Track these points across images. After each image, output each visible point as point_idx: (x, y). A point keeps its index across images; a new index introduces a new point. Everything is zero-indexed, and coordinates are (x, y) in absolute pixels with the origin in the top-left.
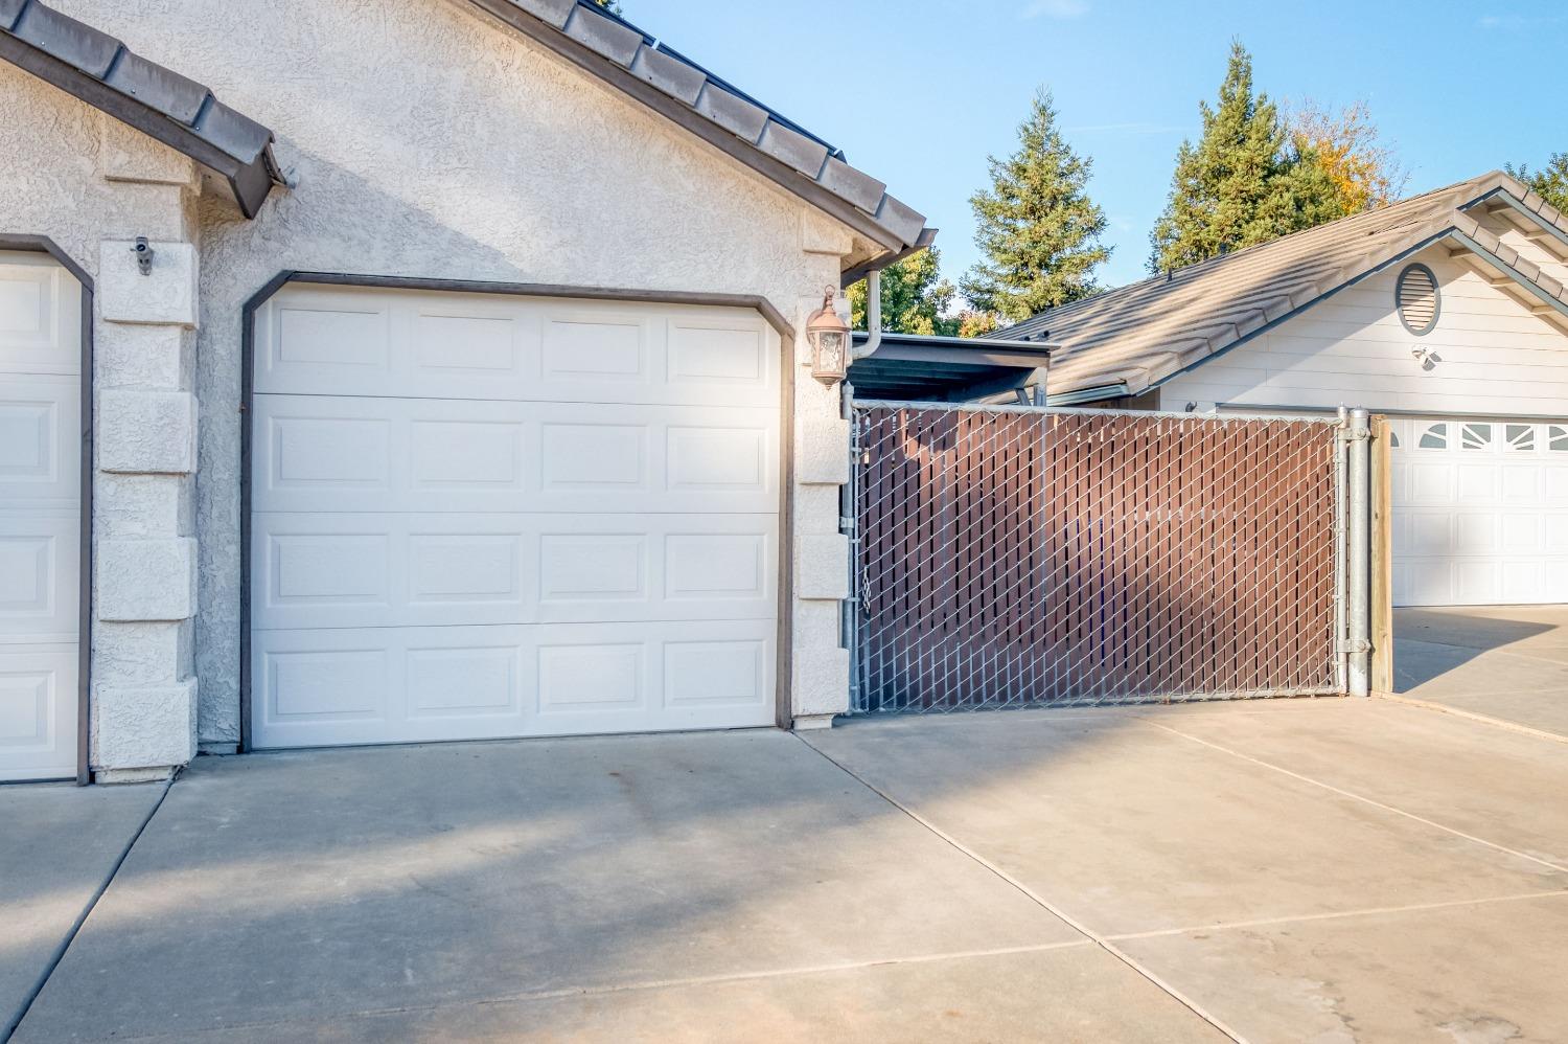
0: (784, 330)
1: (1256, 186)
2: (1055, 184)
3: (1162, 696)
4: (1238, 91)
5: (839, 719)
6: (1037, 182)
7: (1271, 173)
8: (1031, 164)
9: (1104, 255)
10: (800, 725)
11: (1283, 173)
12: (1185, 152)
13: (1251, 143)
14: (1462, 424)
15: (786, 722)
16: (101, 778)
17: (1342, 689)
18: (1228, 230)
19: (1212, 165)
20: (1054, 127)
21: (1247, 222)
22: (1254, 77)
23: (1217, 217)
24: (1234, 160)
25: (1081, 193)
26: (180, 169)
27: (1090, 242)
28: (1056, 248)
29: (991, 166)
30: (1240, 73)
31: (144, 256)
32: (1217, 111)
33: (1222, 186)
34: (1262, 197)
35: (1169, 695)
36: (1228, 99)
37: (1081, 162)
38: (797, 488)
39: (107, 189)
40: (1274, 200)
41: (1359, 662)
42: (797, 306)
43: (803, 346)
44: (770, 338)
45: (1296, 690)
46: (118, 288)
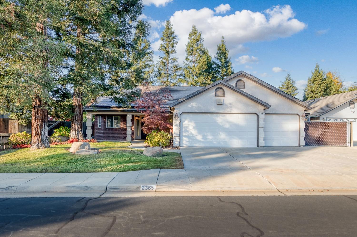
0: (299, 116)
1: (321, 82)
2: (290, 84)
4: (317, 69)
5: (304, 146)
6: (288, 84)
7: (323, 80)
8: (287, 82)
9: (297, 93)
10: (301, 146)
11: (325, 80)
12: (309, 79)
13: (320, 76)
16: (259, 147)
17: (348, 146)
18: (316, 89)
19: (313, 80)
20: (290, 77)
21: (319, 88)
22: (320, 67)
23: (314, 87)
24: (317, 79)
25: (294, 85)
26: (264, 108)
27: (296, 92)
28: (291, 93)
29: (281, 82)
30: (318, 66)
31: (262, 114)
32: (314, 72)
33: (315, 83)
34: (321, 84)
35: (331, 146)
36: (316, 70)
37: (294, 81)
38: (301, 128)
39: (260, 109)
40: (323, 84)
41: (349, 143)
42: (301, 114)
43: (301, 117)
44: (298, 117)
45: (343, 146)
46: (261, 116)
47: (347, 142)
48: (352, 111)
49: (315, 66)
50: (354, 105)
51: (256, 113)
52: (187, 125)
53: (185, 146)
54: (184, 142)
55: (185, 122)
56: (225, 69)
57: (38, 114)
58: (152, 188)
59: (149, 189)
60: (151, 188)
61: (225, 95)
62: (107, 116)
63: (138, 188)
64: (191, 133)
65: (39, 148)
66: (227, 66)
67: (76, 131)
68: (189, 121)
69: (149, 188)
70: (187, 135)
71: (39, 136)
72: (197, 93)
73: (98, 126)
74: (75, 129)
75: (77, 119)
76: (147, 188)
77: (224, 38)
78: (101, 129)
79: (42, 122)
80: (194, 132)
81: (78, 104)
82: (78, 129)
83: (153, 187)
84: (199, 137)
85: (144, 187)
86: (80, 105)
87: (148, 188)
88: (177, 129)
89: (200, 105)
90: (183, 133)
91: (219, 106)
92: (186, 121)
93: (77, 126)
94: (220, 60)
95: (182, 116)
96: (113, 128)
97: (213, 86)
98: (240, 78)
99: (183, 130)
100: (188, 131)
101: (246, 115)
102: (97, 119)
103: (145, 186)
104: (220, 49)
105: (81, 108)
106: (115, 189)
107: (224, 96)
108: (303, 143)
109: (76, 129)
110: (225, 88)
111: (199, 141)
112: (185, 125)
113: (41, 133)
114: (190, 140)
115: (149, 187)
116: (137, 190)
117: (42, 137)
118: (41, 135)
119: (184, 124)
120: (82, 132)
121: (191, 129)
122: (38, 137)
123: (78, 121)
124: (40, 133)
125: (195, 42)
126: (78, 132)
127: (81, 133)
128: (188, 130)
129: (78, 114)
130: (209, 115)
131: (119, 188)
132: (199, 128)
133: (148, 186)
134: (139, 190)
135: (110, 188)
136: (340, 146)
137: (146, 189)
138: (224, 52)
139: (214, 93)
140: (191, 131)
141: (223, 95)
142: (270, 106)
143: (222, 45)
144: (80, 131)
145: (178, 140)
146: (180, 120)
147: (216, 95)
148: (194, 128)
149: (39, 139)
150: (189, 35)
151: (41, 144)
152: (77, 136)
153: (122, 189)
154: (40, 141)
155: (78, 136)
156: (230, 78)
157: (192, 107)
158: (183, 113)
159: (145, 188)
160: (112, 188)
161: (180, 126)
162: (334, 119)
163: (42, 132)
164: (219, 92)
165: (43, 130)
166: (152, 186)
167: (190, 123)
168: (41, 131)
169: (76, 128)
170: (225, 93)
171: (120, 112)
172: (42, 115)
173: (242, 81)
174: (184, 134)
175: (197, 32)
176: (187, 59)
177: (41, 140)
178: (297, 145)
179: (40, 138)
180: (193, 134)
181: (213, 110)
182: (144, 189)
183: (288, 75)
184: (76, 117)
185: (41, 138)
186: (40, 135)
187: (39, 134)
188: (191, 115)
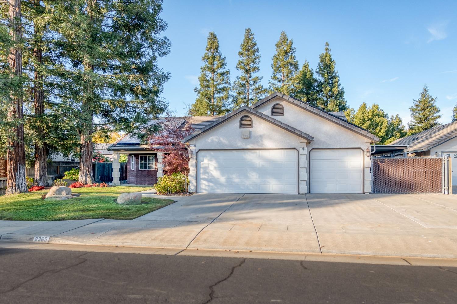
0: (363, 151)
2: (428, 104)
3: (414, 193)
5: (370, 193)
6: (424, 104)
8: (422, 101)
9: (439, 116)
10: (365, 193)
15: (364, 193)
16: (300, 194)
17: (444, 193)
20: (428, 92)
25: (434, 105)
26: (306, 141)
27: (436, 114)
28: (428, 117)
29: (414, 101)
31: (303, 149)
37: (434, 99)
38: (365, 168)
39: (300, 143)
42: (365, 148)
45: (436, 193)
46: (301, 152)
47: (443, 187)
51: (295, 149)
52: (207, 165)
53: (204, 191)
54: (203, 186)
55: (203, 161)
56: (328, 88)
58: (45, 240)
59: (42, 240)
60: (44, 239)
61: (253, 125)
62: (140, 155)
63: (31, 238)
64: (212, 176)
65: (13, 193)
67: (84, 174)
68: (209, 160)
69: (42, 239)
70: (206, 177)
71: (13, 180)
72: (214, 124)
73: (131, 168)
74: (82, 171)
75: (84, 160)
76: (40, 239)
79: (16, 164)
80: (216, 174)
82: (86, 171)
83: (46, 239)
84: (223, 179)
85: (38, 238)
86: (87, 144)
87: (41, 239)
88: (193, 170)
89: (222, 139)
90: (201, 175)
91: (246, 139)
92: (204, 161)
93: (84, 167)
94: (323, 75)
95: (199, 154)
96: (146, 170)
97: (235, 115)
98: (277, 102)
99: (202, 171)
100: (208, 173)
101: (283, 151)
102: (130, 159)
103: (39, 237)
105: (89, 147)
106: (8, 239)
107: (252, 127)
108: (369, 188)
109: (83, 172)
110: (252, 117)
111: (221, 185)
112: (204, 165)
113: (15, 177)
114: (211, 184)
115: (43, 238)
116: (29, 241)
117: (17, 180)
118: (15, 179)
119: (203, 164)
121: (211, 170)
122: (13, 181)
123: (86, 163)
124: (14, 176)
126: (86, 174)
127: (89, 176)
128: (208, 171)
129: (85, 154)
130: (234, 152)
131: (12, 239)
132: (222, 168)
133: (42, 237)
134: (31, 241)
137: (38, 240)
138: (328, 64)
139: (238, 124)
140: (212, 172)
141: (251, 125)
142: (313, 138)
143: (325, 55)
144: (88, 174)
145: (195, 184)
146: (196, 159)
147: (242, 126)
148: (215, 168)
149: (13, 183)
151: (16, 188)
152: (85, 180)
153: (15, 240)
154: (14, 185)
155: (86, 179)
156: (262, 103)
157: (212, 141)
158: (200, 150)
159: (39, 239)
161: (197, 166)
162: (454, 154)
163: (17, 176)
164: (246, 121)
165: (17, 173)
166: (46, 238)
167: (210, 162)
168: (15, 174)
169: (84, 171)
170: (253, 122)
172: (16, 157)
173: (281, 105)
174: (202, 176)
177: (16, 184)
178: (361, 192)
179: (14, 182)
180: (214, 177)
181: (240, 144)
182: (37, 241)
183: (425, 90)
184: (83, 158)
185: (15, 182)
186: (14, 178)
187: (13, 178)
188: (212, 153)
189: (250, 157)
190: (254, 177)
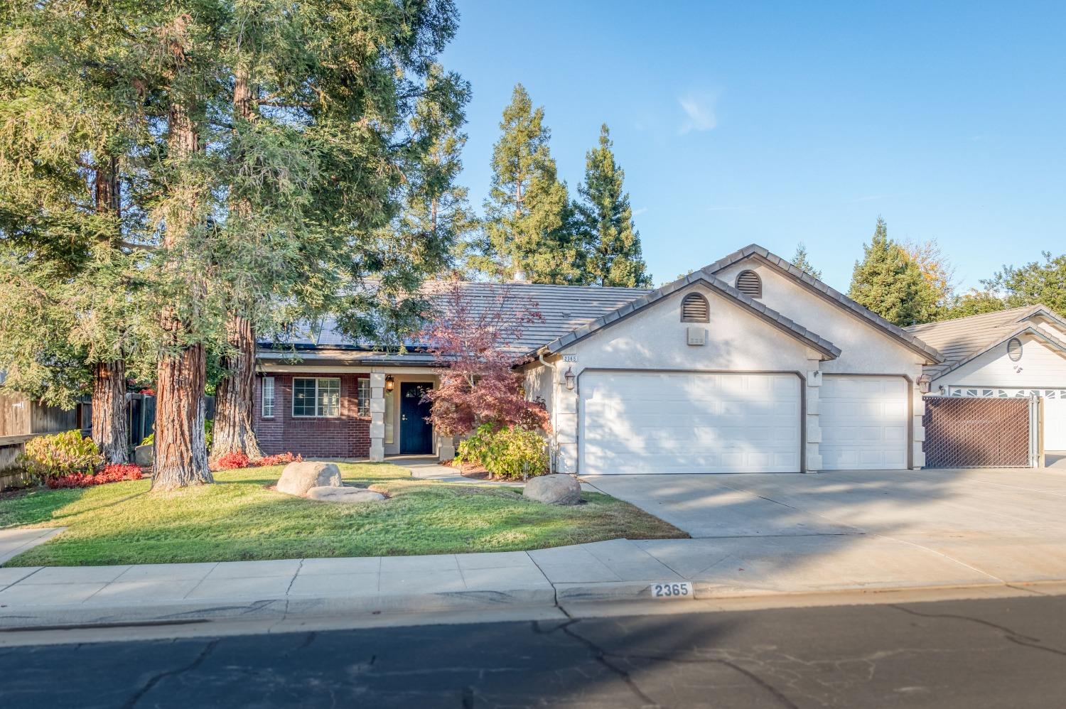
0: (910, 382)
1: (890, 280)
3: (987, 466)
4: (881, 238)
5: (922, 468)
7: (897, 273)
10: (915, 469)
11: (901, 273)
12: (857, 265)
13: (889, 261)
14: (1030, 390)
15: (911, 468)
16: (807, 472)
17: (1033, 466)
18: (878, 299)
19: (870, 271)
20: (806, 259)
21: (887, 295)
22: (888, 232)
23: (873, 293)
24: (880, 269)
26: (819, 356)
30: (881, 231)
31: (816, 374)
32: (871, 247)
33: (875, 279)
34: (893, 284)
36: (877, 242)
38: (913, 417)
39: (808, 361)
40: (898, 285)
41: (1035, 458)
42: (914, 376)
43: (915, 385)
44: (905, 383)
45: (1020, 466)
46: (811, 380)
47: (1030, 454)
48: (1015, 368)
49: (874, 229)
50: (1020, 349)
51: (797, 373)
52: (599, 408)
53: (592, 471)
54: (590, 460)
55: (591, 397)
56: (613, 231)
57: (180, 371)
58: (684, 591)
59: (676, 592)
60: (681, 591)
61: (712, 317)
62: (294, 378)
63: (644, 590)
64: (612, 433)
65: (184, 485)
66: (619, 221)
67: (237, 429)
68: (604, 396)
69: (674, 590)
70: (598, 437)
71: (186, 445)
72: (631, 310)
73: (261, 412)
74: (232, 419)
75: (238, 389)
76: (669, 590)
77: (607, 131)
78: (272, 420)
79: (194, 398)
80: (620, 428)
81: (242, 337)
82: (243, 421)
83: (684, 589)
84: (636, 444)
85: (661, 588)
86: (246, 342)
87: (672, 590)
88: (569, 420)
89: (639, 346)
90: (586, 431)
91: (695, 348)
92: (594, 396)
93: (237, 409)
94: (598, 199)
95: (581, 379)
96: (314, 419)
97: (678, 290)
98: (748, 267)
99: (587, 421)
100: (601, 426)
101: (771, 377)
102: (259, 388)
103: (663, 586)
104: (596, 164)
105: (250, 353)
106: (581, 597)
107: (708, 321)
108: (920, 458)
109: (234, 422)
110: (710, 296)
111: (633, 456)
112: (593, 408)
113: (191, 435)
114: (610, 454)
115: (676, 588)
116: (642, 597)
117: (195, 447)
118: (191, 442)
119: (590, 405)
120: (253, 431)
121: (611, 421)
122: (183, 448)
123: (242, 396)
124: (187, 433)
125: (522, 138)
126: (243, 429)
127: (250, 432)
128: (601, 421)
129: (241, 373)
130: (663, 376)
131: (591, 594)
132: (636, 416)
133: (671, 586)
134: (646, 597)
135: (565, 594)
136: (1013, 466)
137: (666, 594)
138: (610, 174)
139: (678, 311)
140: (611, 425)
141: (706, 315)
142: (840, 351)
143: (601, 153)
144: (248, 427)
145: (574, 454)
146: (578, 393)
147: (685, 317)
148: (620, 415)
149: (185, 455)
150: (505, 114)
151: (192, 470)
152: (240, 445)
153: (601, 596)
154: (187, 461)
155: (243, 442)
157: (616, 350)
158: (587, 369)
159: (665, 590)
160: (572, 594)
161: (578, 410)
162: (967, 390)
163: (194, 433)
164: (695, 306)
165: (195, 424)
166: (682, 585)
167: (607, 401)
168: (192, 428)
169: (237, 420)
170: (712, 310)
171: (351, 365)
172: (195, 376)
173: (755, 274)
174: (589, 435)
175: (530, 106)
176: (495, 193)
177: (191, 458)
178: (904, 466)
179: (187, 450)
180: (616, 436)
181: (679, 359)
182: (662, 595)
183: (801, 253)
184: (234, 383)
185: (190, 451)
186: (188, 440)
187: (184, 439)
188: (612, 378)
189: (696, 389)
190: (706, 437)
